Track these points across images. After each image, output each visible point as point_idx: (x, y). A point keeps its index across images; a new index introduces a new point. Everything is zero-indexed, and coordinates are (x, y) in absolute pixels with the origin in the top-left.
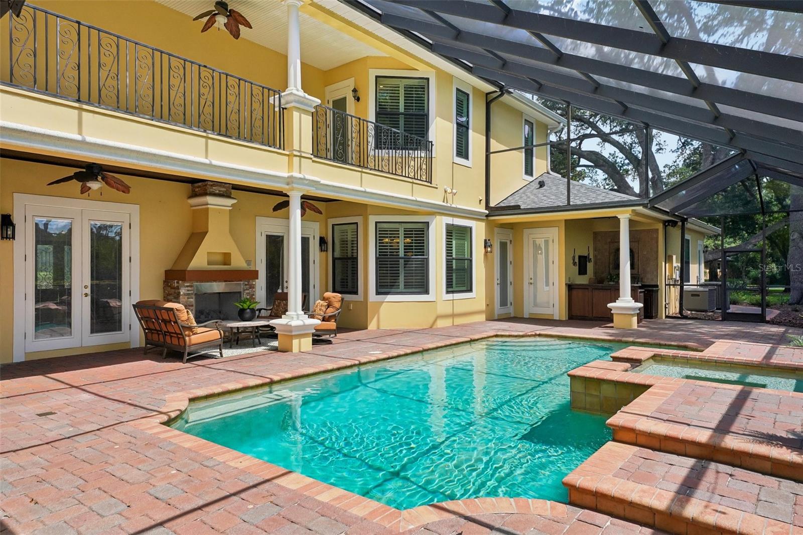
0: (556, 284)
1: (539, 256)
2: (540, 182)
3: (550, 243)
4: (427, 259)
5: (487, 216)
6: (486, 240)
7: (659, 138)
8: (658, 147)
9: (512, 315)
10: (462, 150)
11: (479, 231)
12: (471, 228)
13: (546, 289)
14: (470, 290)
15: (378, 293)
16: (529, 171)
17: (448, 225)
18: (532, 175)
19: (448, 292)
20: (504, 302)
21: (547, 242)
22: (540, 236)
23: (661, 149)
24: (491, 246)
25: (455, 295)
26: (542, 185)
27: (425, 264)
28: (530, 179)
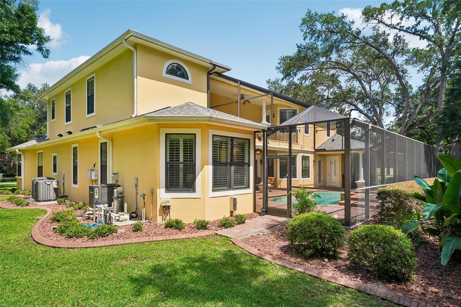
0: (338, 175)
1: (332, 165)
2: (332, 140)
3: (336, 161)
4: (296, 167)
5: (314, 152)
6: (314, 160)
7: (387, 110)
8: (387, 114)
9: (322, 186)
10: (307, 132)
11: (312, 157)
12: (309, 157)
13: (335, 177)
14: (309, 177)
15: (280, 178)
16: (328, 135)
17: (302, 156)
18: (329, 136)
19: (302, 178)
20: (320, 181)
21: (335, 161)
22: (332, 159)
23: (388, 115)
24: (316, 162)
25: (304, 178)
26: (333, 140)
27: (295, 168)
28: (329, 138)
